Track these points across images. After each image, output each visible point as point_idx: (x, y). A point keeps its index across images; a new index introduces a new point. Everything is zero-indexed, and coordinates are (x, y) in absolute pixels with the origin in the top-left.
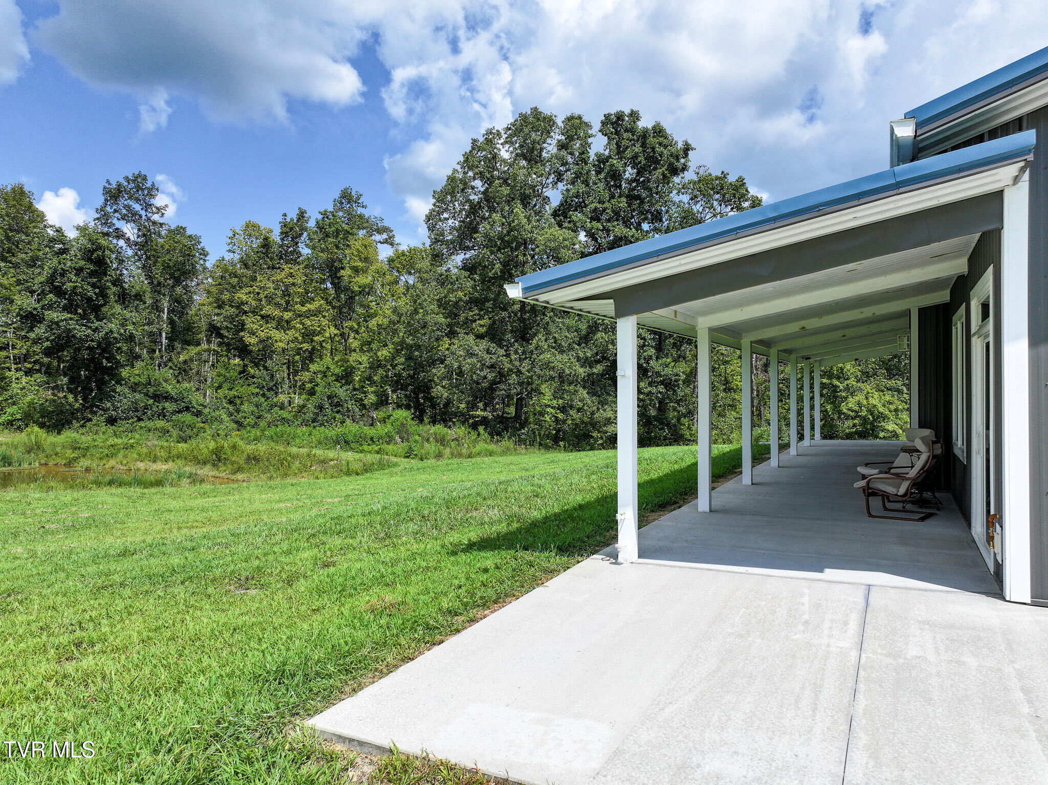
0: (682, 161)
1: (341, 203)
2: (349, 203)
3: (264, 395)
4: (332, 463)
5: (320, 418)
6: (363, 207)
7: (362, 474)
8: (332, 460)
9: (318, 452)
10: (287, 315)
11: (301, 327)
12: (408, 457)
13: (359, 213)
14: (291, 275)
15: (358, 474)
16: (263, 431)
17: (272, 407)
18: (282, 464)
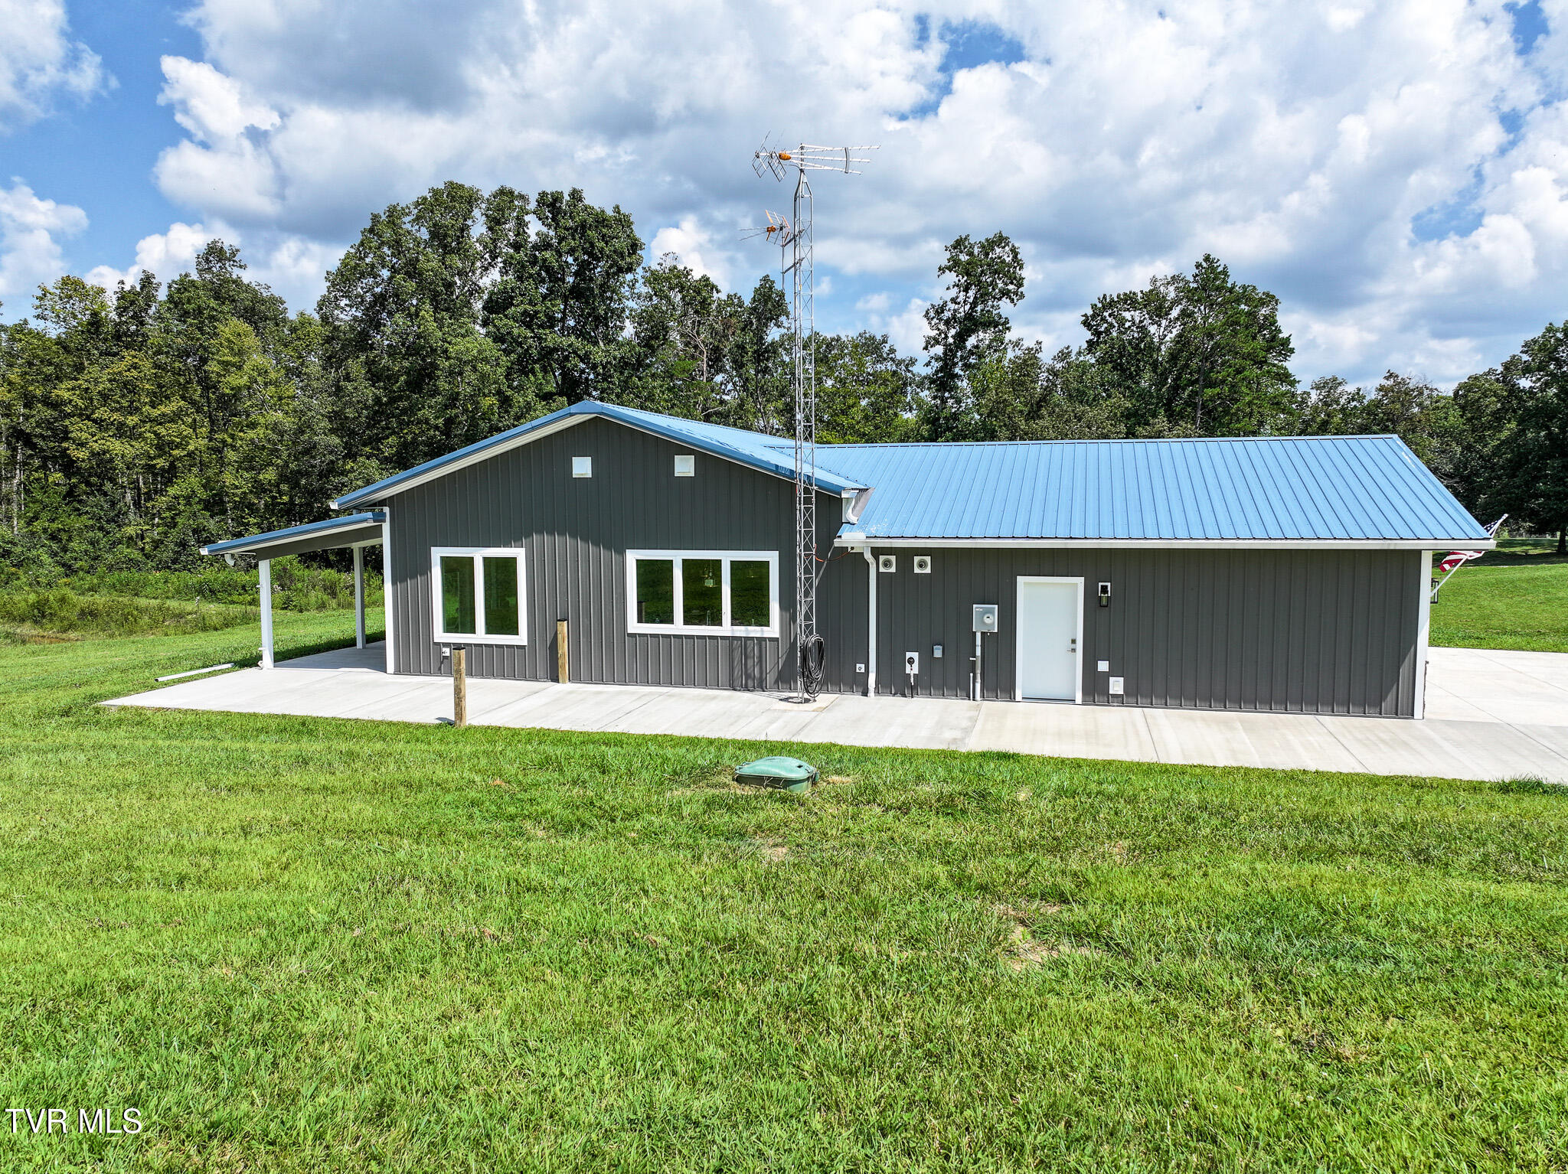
0: (628, 260)
1: (207, 261)
2: (220, 261)
3: (101, 529)
4: (190, 617)
5: (183, 558)
6: (241, 267)
7: (222, 629)
8: (190, 614)
9: (173, 604)
10: (132, 420)
11: (153, 436)
12: (286, 608)
13: (234, 277)
14: (135, 367)
15: (216, 629)
16: (102, 578)
17: (114, 544)
18: (126, 619)
